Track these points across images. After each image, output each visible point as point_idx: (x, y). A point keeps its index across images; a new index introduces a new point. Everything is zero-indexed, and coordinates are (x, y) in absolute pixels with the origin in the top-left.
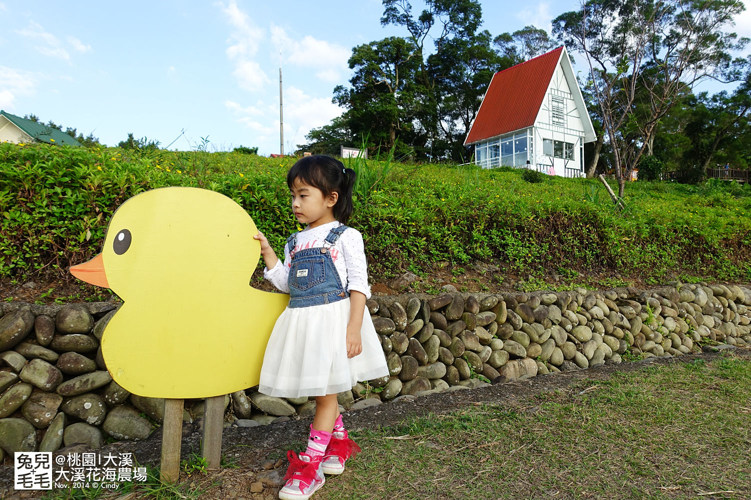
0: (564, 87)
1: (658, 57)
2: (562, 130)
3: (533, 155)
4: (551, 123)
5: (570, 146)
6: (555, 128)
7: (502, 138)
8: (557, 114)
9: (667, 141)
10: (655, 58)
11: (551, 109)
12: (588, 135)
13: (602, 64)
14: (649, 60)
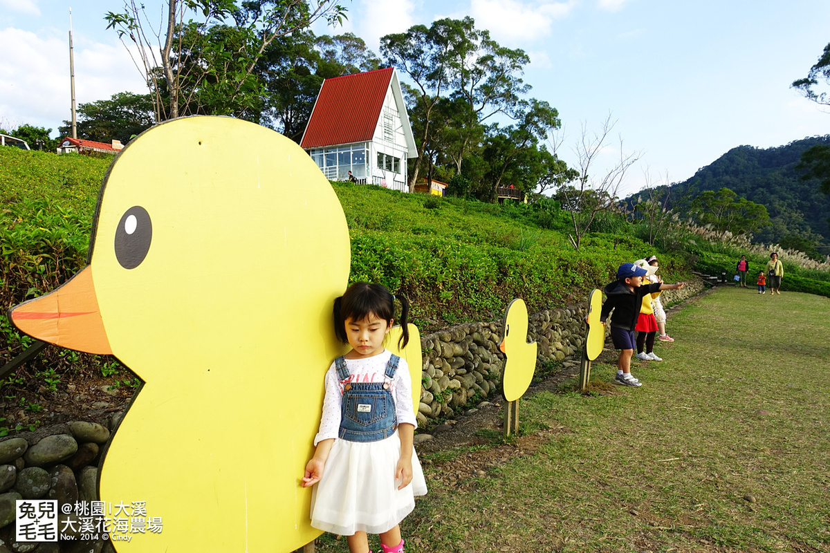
0: (393, 106)
1: (465, 88)
2: (391, 145)
3: (370, 167)
4: (383, 138)
5: (397, 160)
6: (386, 143)
7: (339, 147)
8: (388, 130)
9: (472, 163)
10: (463, 89)
11: (383, 125)
12: (410, 151)
13: (422, 87)
14: (458, 90)
